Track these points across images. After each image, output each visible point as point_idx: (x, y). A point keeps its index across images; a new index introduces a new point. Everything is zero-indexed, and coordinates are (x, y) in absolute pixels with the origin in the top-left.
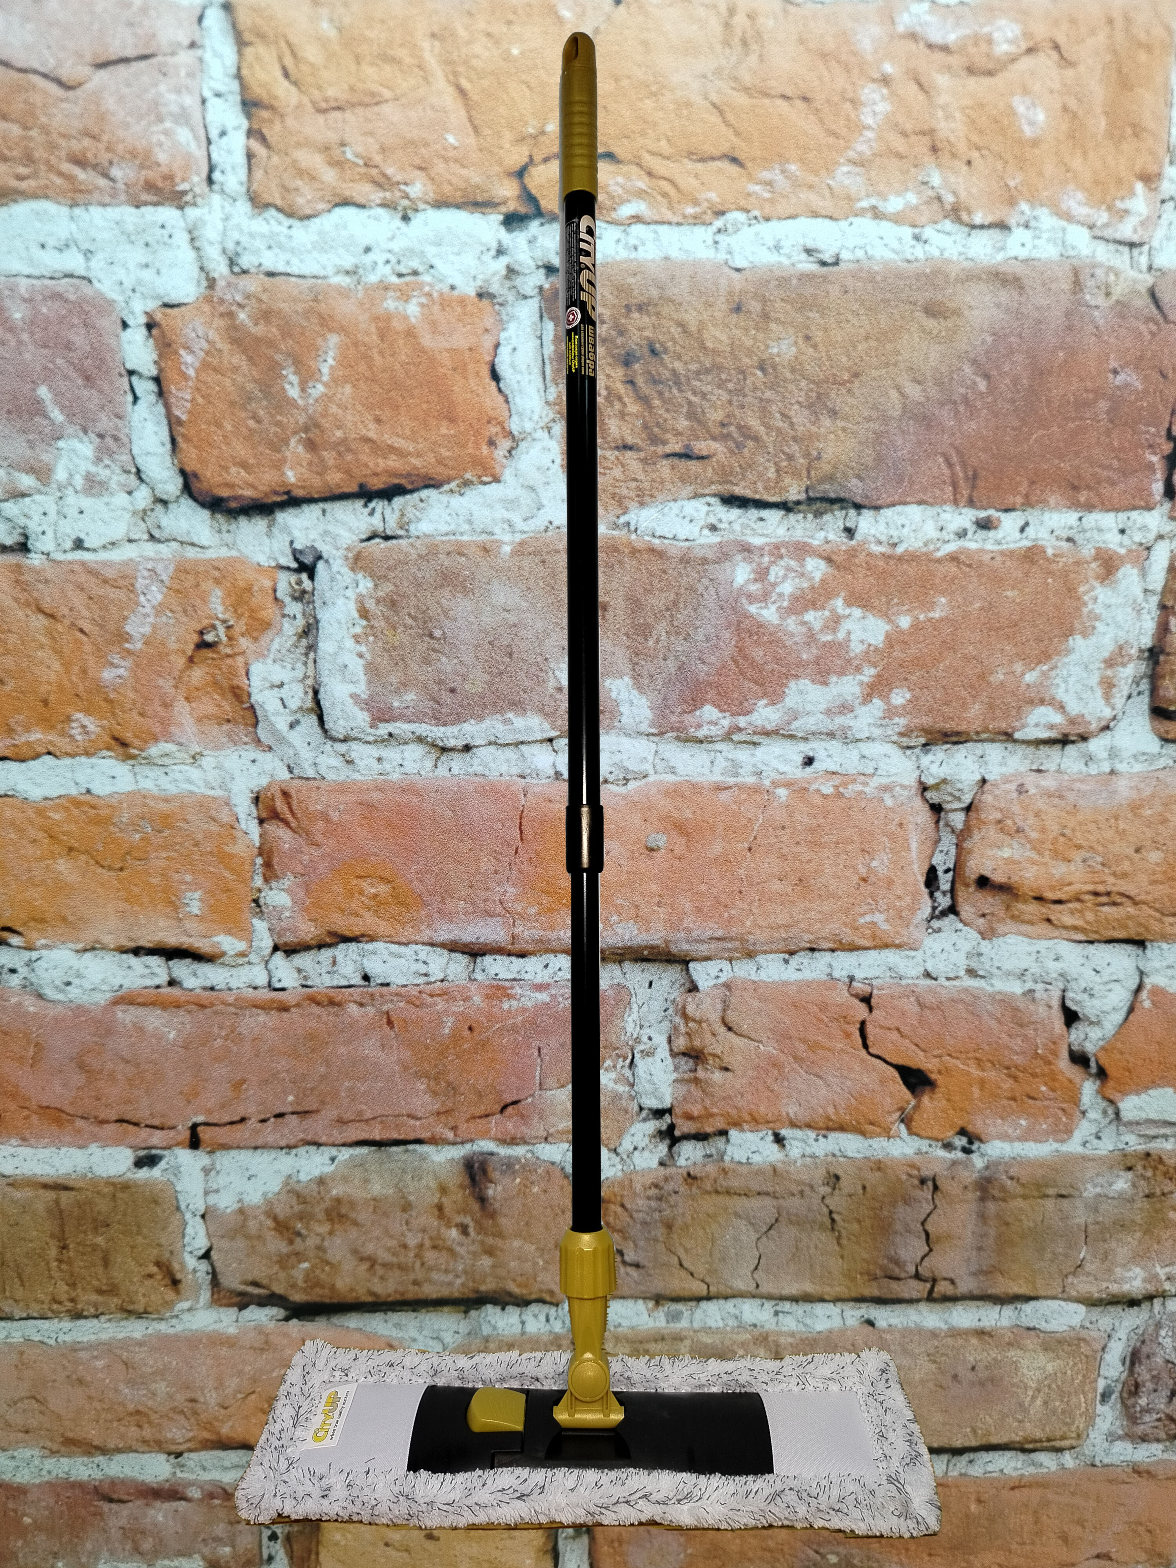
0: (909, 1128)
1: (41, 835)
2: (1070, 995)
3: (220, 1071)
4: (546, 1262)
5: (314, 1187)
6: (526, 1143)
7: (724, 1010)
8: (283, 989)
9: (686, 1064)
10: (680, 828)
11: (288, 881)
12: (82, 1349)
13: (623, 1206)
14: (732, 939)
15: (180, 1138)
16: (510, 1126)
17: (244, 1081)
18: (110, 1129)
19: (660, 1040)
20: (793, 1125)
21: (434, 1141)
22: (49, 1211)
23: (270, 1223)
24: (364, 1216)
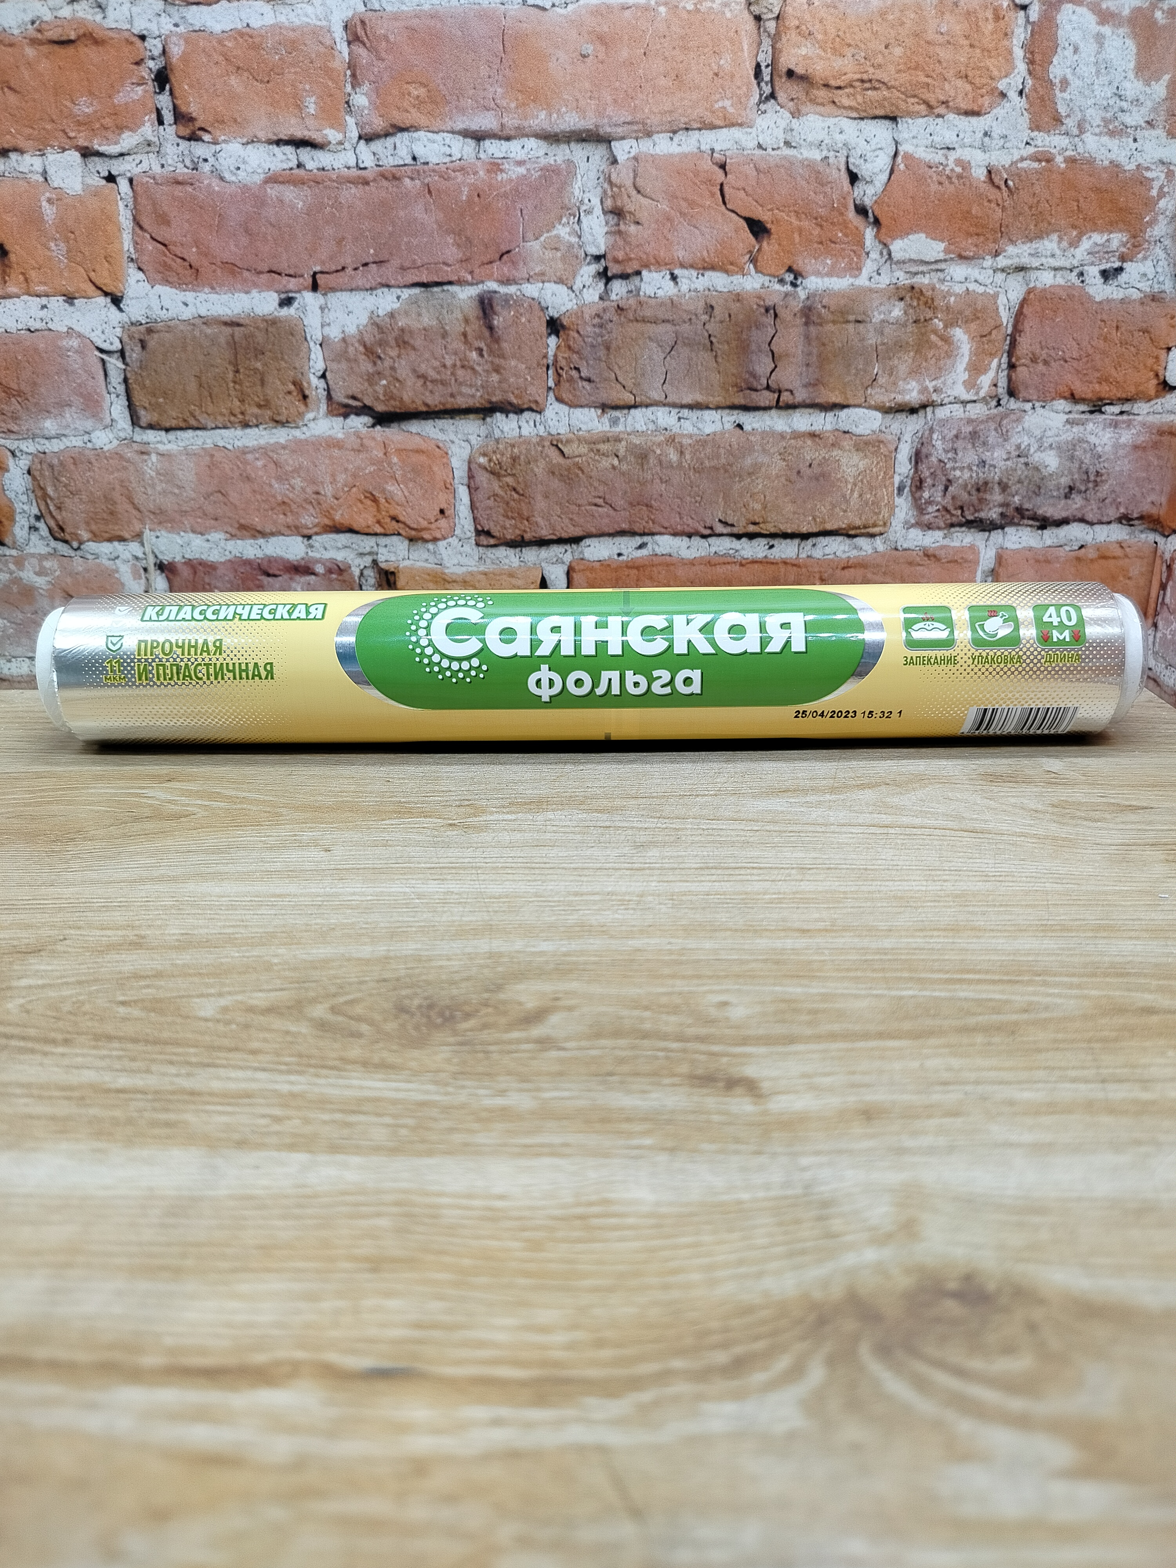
0: (755, 267)
1: (221, 58)
2: (851, 160)
3: (329, 231)
4: (532, 378)
5: (388, 320)
6: (516, 283)
7: (635, 178)
8: (365, 168)
9: (612, 219)
10: (601, 39)
11: (366, 87)
12: (249, 452)
13: (578, 332)
14: (637, 123)
15: (306, 284)
16: (506, 270)
17: (343, 238)
18: (265, 277)
19: (596, 201)
20: (682, 266)
21: (460, 282)
22: (228, 343)
23: (361, 349)
24: (418, 342)
